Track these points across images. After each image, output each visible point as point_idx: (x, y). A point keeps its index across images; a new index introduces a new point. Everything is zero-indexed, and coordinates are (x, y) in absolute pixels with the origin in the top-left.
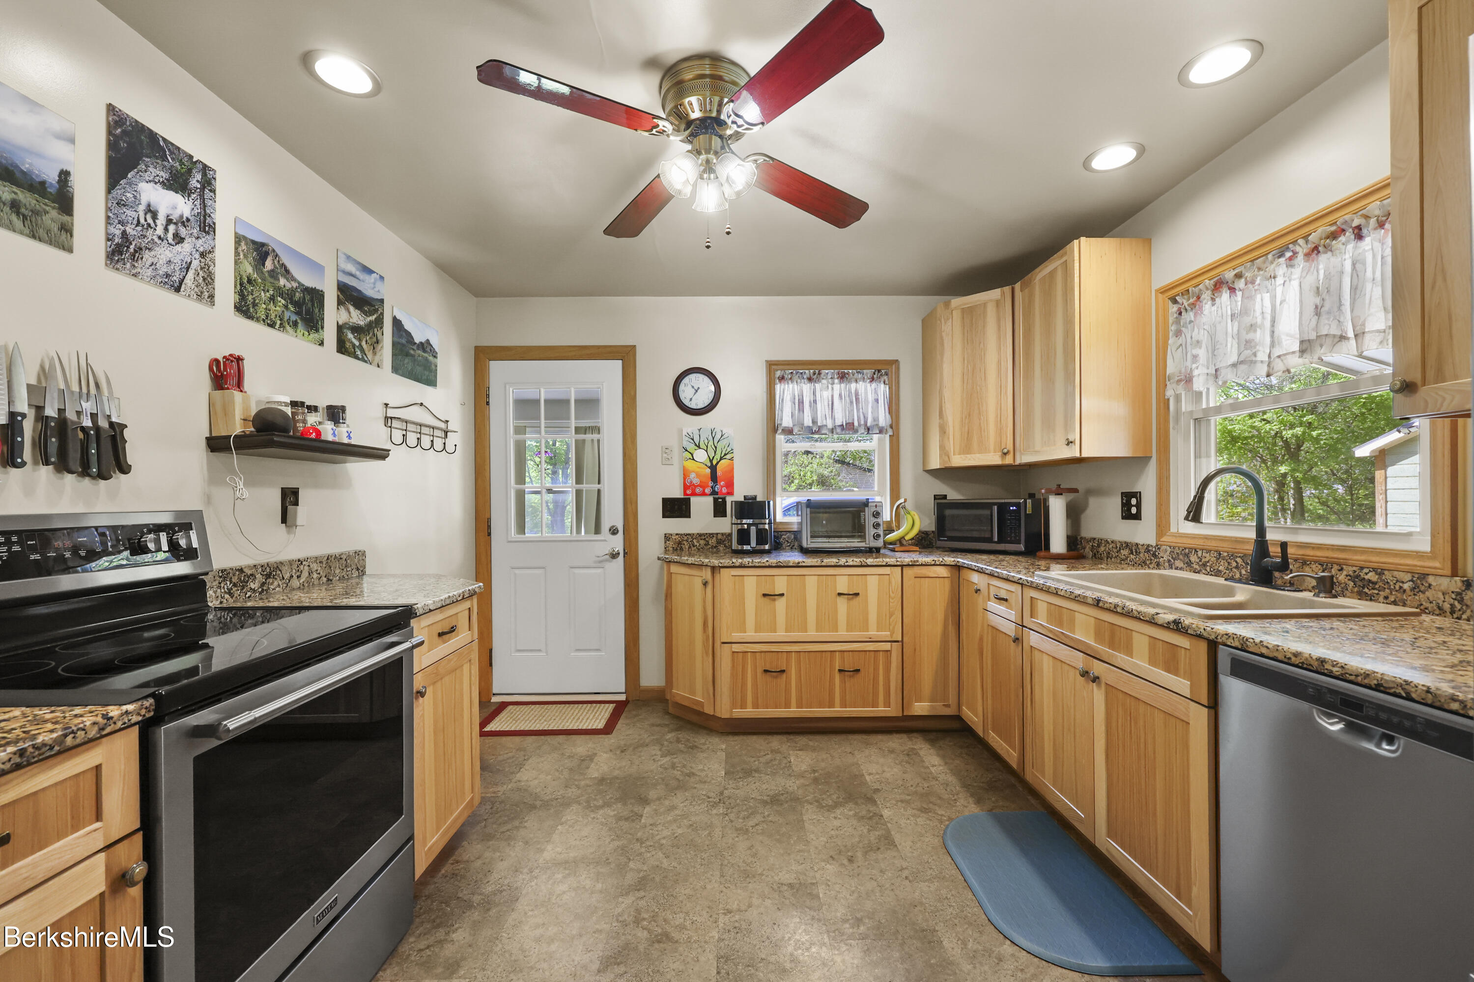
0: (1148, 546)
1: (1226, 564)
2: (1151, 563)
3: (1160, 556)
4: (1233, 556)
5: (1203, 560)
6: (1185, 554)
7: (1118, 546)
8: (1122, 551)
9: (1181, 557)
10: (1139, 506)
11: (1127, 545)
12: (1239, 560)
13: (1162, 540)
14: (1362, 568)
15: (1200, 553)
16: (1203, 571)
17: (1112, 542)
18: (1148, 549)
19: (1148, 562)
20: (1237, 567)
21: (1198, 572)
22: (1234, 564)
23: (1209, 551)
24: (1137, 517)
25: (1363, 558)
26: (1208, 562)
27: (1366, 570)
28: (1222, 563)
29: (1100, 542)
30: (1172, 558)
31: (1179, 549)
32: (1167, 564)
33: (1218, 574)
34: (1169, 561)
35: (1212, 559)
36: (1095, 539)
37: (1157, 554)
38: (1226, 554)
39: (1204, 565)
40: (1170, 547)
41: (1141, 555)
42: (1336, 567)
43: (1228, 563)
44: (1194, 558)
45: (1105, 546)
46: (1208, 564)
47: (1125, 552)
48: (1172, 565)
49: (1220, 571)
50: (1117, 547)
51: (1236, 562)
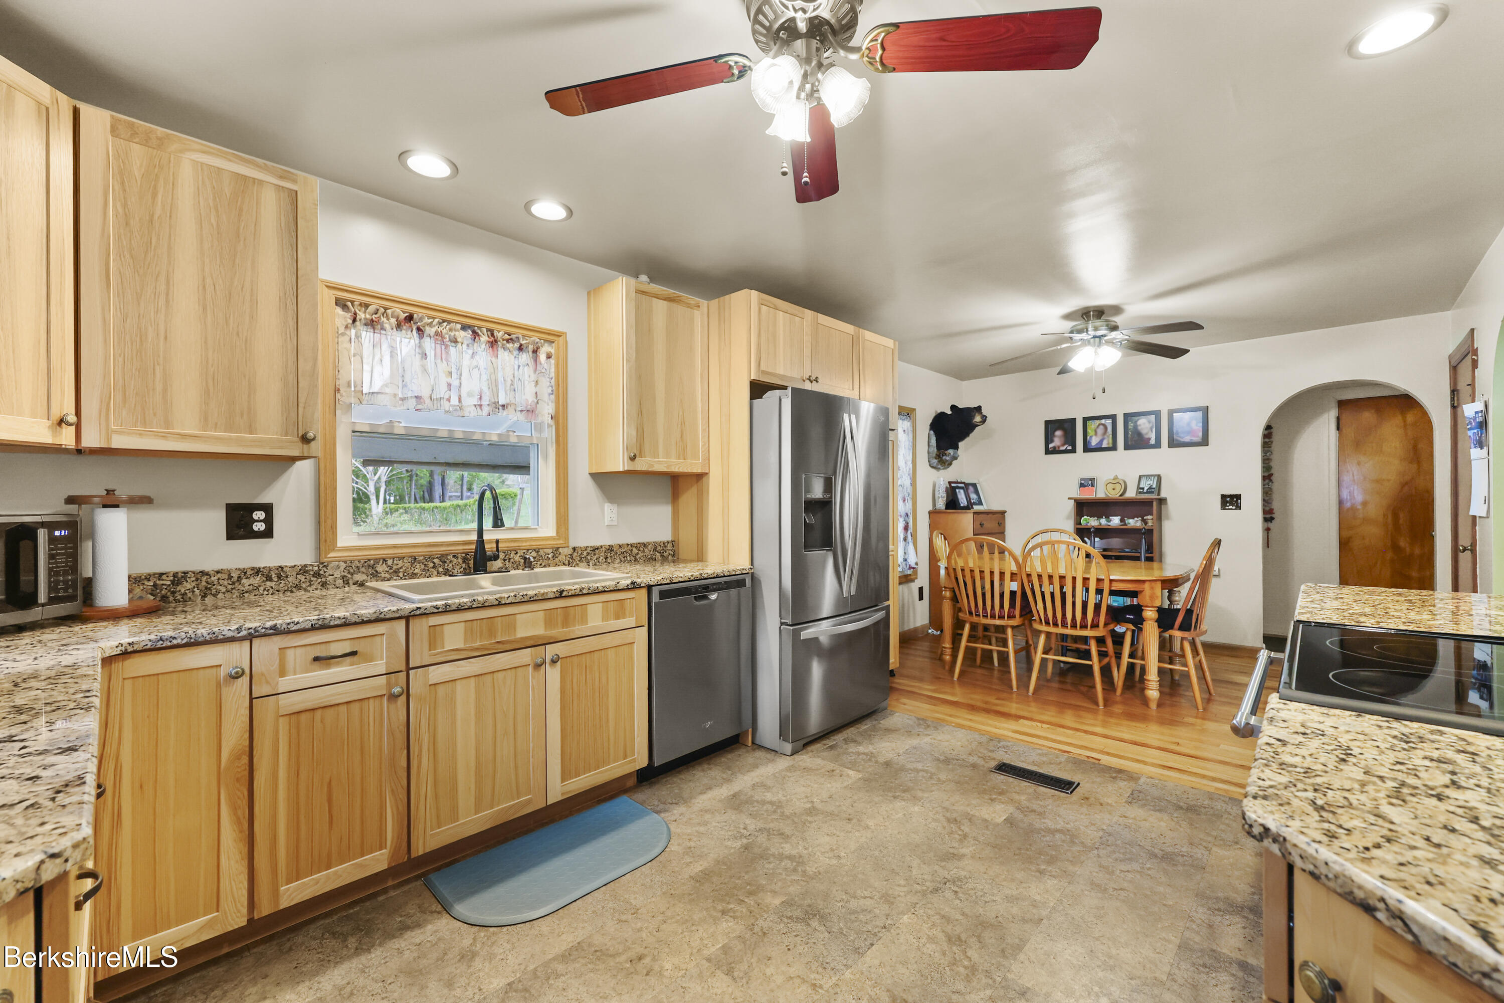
0: (306, 566)
1: (423, 566)
2: (310, 585)
3: (327, 574)
4: (430, 558)
5: (395, 567)
6: (369, 566)
7: (235, 575)
8: (244, 581)
9: (363, 569)
10: (269, 521)
11: (257, 571)
12: (436, 561)
13: (329, 556)
14: (528, 550)
15: (390, 562)
16: (395, 578)
17: (218, 572)
18: (304, 570)
19: (304, 586)
20: (434, 567)
21: (388, 580)
22: (431, 565)
23: (402, 558)
24: (268, 533)
25: (528, 544)
26: (401, 568)
27: (530, 551)
28: (417, 567)
29: (178, 578)
30: (349, 573)
31: (359, 561)
32: (340, 582)
33: (413, 576)
34: (343, 577)
35: (406, 565)
36: (161, 574)
37: (322, 572)
38: (422, 558)
39: (396, 572)
40: (345, 562)
41: (290, 579)
42: (513, 552)
43: (425, 565)
44: (381, 568)
45: (197, 579)
46: (401, 570)
47: (256, 581)
48: (348, 581)
49: (416, 574)
50: (230, 577)
51: (434, 563)
